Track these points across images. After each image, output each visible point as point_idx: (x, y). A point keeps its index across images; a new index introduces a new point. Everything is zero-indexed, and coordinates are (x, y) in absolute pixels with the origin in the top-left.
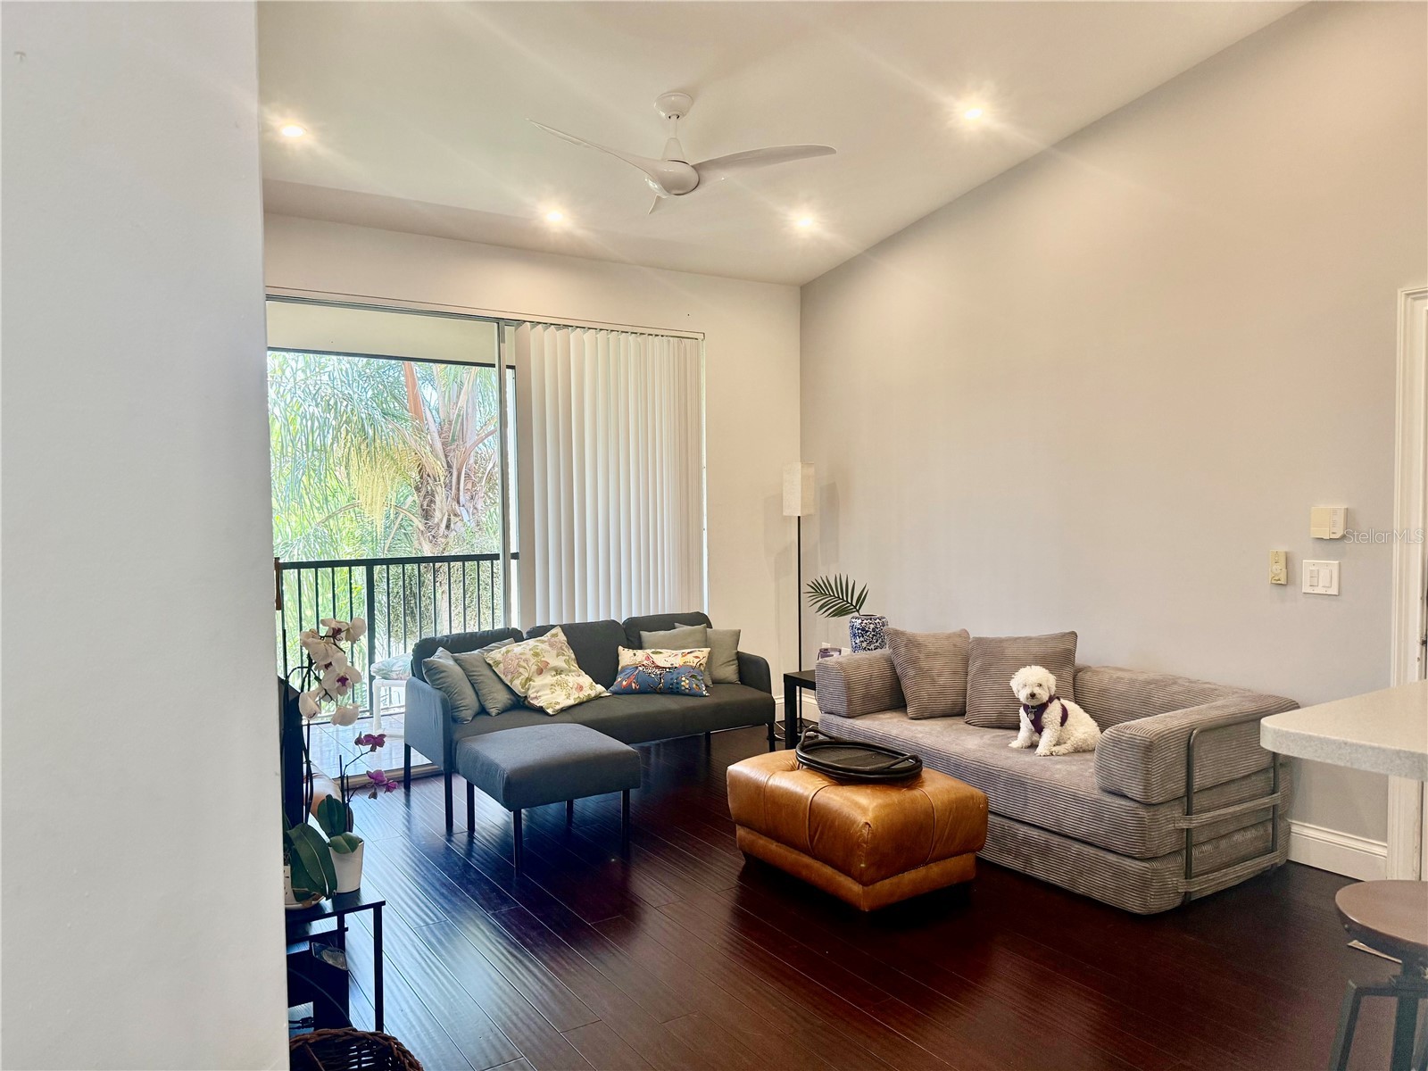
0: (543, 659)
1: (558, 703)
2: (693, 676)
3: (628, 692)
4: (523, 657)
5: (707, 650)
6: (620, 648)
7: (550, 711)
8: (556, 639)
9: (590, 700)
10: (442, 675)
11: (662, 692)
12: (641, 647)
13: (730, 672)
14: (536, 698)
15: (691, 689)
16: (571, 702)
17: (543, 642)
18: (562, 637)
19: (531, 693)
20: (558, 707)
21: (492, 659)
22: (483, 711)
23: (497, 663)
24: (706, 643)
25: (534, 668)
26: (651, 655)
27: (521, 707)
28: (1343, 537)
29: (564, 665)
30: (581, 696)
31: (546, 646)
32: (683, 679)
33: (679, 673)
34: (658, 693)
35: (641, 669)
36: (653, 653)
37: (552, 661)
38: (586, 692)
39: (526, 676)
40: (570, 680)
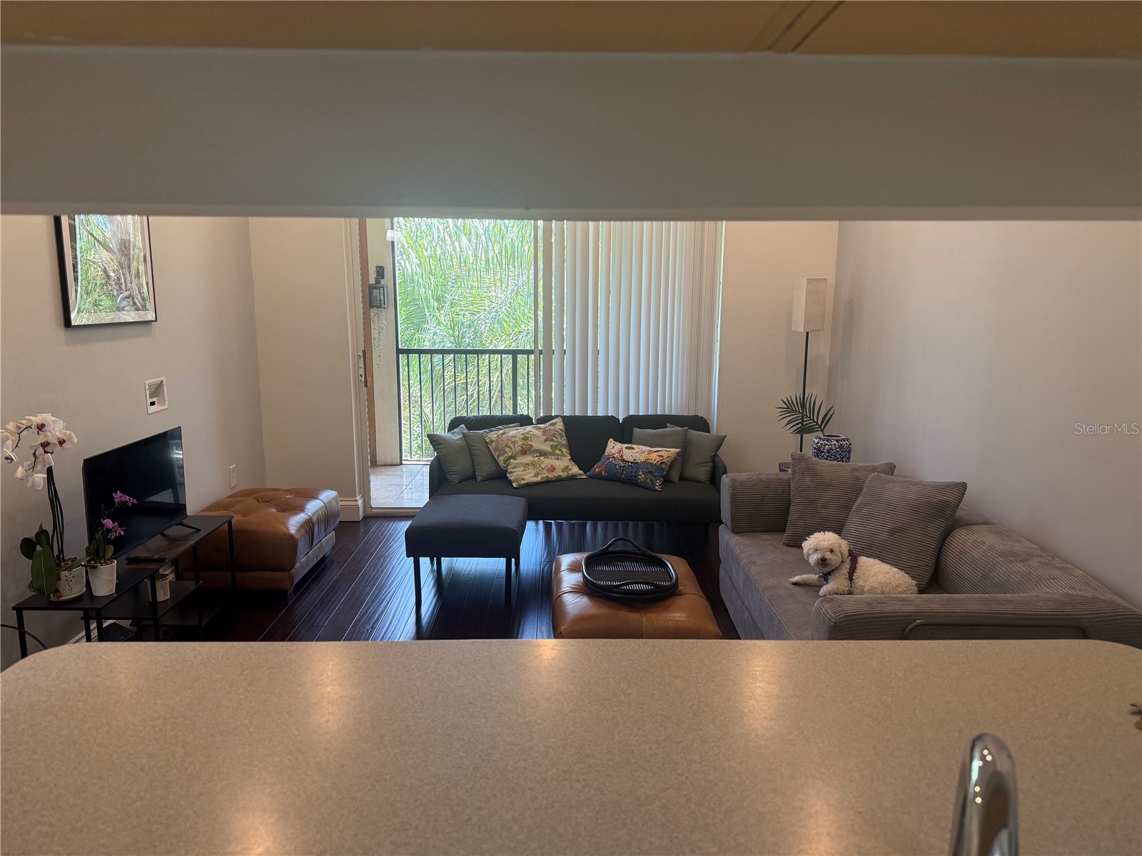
0: (529, 443)
1: (523, 479)
2: (650, 472)
3: (598, 477)
4: (513, 439)
5: (677, 451)
6: (611, 439)
7: (515, 485)
8: (553, 428)
9: (559, 480)
10: (440, 446)
12: (626, 441)
13: (702, 472)
15: (645, 482)
16: (538, 479)
17: (539, 429)
18: (560, 425)
19: (509, 469)
20: (523, 482)
21: (490, 438)
23: (492, 442)
25: (519, 448)
26: (624, 449)
27: (500, 477)
29: (549, 449)
30: (550, 476)
31: (539, 433)
32: (641, 473)
33: (637, 468)
34: (622, 482)
35: (611, 460)
36: (627, 448)
37: (537, 445)
38: (559, 473)
39: (510, 454)
40: (547, 462)
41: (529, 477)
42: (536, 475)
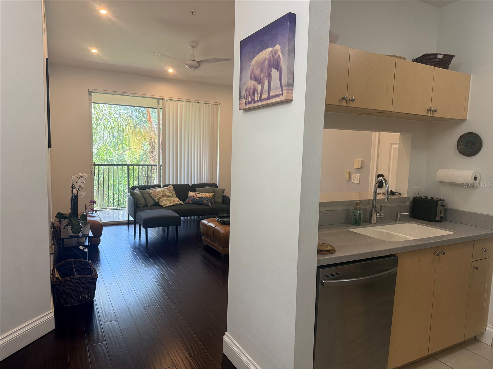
0: (165, 193)
1: (167, 205)
2: (207, 200)
3: (189, 203)
4: (159, 192)
5: (212, 194)
6: (189, 192)
7: (164, 207)
8: (170, 188)
9: (177, 205)
10: (135, 195)
11: (198, 204)
12: (195, 192)
13: (220, 200)
14: (161, 203)
15: (206, 203)
16: (171, 205)
17: (166, 189)
18: (172, 188)
19: (160, 202)
20: (166, 206)
22: (146, 205)
23: (151, 193)
24: (214, 191)
25: (162, 195)
26: (197, 194)
27: (157, 205)
28: (361, 168)
29: (171, 195)
30: (174, 203)
31: (166, 190)
32: (204, 201)
33: (203, 199)
34: (197, 204)
35: (192, 197)
37: (168, 194)
38: (176, 203)
39: (159, 197)
40: (172, 199)
41: (168, 204)
42: (170, 203)
